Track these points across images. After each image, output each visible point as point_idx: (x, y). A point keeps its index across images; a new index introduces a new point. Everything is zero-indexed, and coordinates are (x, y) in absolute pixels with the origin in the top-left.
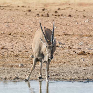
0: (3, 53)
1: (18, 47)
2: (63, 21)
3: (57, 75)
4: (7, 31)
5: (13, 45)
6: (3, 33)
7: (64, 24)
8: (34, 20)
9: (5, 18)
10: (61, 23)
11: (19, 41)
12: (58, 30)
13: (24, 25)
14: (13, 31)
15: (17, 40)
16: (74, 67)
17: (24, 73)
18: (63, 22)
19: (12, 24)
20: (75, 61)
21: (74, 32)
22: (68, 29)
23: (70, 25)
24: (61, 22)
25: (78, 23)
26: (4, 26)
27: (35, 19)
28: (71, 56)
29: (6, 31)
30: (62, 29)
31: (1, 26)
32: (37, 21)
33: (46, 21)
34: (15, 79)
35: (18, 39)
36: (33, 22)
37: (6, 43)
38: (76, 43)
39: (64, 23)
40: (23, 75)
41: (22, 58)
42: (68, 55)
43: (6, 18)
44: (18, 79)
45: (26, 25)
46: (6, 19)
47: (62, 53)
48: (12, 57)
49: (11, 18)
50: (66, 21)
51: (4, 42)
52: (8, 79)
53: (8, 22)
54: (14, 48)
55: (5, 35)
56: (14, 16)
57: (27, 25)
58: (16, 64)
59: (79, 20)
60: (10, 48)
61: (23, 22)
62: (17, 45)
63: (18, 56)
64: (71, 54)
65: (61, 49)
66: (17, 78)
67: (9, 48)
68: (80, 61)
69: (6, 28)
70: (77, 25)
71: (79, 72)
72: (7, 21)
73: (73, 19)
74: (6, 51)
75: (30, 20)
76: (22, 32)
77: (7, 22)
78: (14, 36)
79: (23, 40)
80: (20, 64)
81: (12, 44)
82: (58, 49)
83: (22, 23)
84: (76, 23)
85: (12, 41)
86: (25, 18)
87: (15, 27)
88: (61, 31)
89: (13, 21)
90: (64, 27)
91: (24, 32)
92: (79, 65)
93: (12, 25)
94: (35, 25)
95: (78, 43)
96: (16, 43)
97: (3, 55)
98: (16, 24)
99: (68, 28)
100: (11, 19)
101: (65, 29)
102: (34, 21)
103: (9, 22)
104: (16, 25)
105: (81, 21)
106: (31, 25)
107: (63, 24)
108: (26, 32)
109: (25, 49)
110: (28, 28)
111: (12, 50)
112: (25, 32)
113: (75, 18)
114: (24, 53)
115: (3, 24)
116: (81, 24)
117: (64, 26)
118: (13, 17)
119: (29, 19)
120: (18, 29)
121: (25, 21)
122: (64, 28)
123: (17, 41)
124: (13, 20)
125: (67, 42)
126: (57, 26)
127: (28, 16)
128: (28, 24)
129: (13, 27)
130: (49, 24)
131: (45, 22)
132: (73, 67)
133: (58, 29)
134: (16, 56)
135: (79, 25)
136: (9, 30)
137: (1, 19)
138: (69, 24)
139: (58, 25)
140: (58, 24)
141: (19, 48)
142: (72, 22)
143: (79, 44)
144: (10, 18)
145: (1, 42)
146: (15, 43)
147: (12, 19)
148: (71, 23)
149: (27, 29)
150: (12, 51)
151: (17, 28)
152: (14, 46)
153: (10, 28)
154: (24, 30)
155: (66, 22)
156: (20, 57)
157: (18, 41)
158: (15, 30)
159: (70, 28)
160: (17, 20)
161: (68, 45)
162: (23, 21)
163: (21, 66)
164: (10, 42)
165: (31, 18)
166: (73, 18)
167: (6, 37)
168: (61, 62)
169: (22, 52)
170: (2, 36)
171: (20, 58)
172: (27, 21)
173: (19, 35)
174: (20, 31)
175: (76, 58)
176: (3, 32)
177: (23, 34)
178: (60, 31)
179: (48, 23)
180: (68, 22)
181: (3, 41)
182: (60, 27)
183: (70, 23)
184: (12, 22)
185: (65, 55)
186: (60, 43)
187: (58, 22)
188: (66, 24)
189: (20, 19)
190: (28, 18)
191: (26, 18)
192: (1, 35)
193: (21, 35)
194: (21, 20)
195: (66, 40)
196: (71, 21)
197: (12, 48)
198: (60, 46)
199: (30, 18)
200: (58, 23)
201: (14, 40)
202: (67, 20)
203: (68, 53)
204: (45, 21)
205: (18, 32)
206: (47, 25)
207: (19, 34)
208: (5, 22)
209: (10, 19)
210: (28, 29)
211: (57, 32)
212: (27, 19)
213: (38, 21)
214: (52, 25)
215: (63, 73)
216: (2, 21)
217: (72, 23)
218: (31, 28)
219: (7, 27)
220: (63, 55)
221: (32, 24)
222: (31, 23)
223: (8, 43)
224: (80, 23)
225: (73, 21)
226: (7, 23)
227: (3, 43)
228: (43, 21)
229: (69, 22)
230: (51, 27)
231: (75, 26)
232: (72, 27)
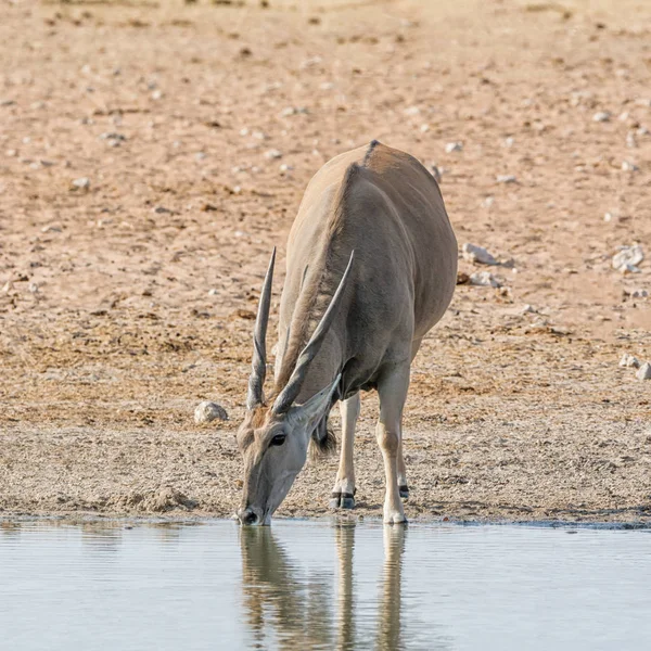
0: (85, 324)
1: (190, 287)
2: (503, 101)
3: (461, 480)
4: (113, 172)
5: (154, 271)
6: (86, 188)
7: (510, 123)
8: (303, 97)
9: (98, 78)
10: (489, 119)
11: (195, 244)
12: (469, 163)
13: (230, 132)
14: (153, 172)
15: (184, 232)
16: (583, 424)
17: (234, 463)
18: (503, 108)
19: (146, 124)
20: (584, 384)
21: (577, 176)
22: (539, 161)
23: (553, 128)
24: (492, 111)
25: (609, 113)
26: (89, 139)
27: (306, 86)
28: (559, 348)
29: (106, 176)
30: (492, 160)
31: (69, 141)
32: (318, 105)
33: (387, 104)
34: (167, 507)
35: (192, 228)
36: (289, 111)
37: (101, 260)
38: (593, 256)
39: (509, 117)
40: (226, 478)
41: (216, 358)
42: (536, 337)
43: (107, 82)
44: (192, 505)
45: (244, 131)
46: (104, 89)
47: (496, 324)
48: (145, 353)
49: (142, 80)
50: (526, 103)
51: (91, 251)
52: (118, 508)
53: (121, 112)
54: (161, 294)
55: (98, 199)
56: (159, 70)
57: (250, 133)
58: (178, 402)
59: (618, 94)
60: (133, 293)
61: (225, 110)
62: (180, 272)
63: (188, 347)
64: (560, 334)
65: (489, 296)
66: (181, 500)
67: (127, 289)
68: (624, 379)
69: (107, 150)
70: (599, 132)
71: (618, 461)
72: (108, 105)
73: (575, 90)
74: (103, 313)
75: (271, 93)
76: (216, 180)
77: (111, 113)
78: (157, 206)
79: (223, 234)
80: (204, 404)
81: (146, 266)
82: (466, 298)
83: (219, 114)
84: (598, 116)
85: (149, 245)
86: (235, 83)
87: (168, 146)
88: (492, 170)
89: (151, 100)
90: (510, 140)
91: (227, 183)
92: (615, 411)
93: (148, 132)
94: (309, 131)
95: (606, 253)
96: (176, 259)
97: (79, 340)
98: (177, 124)
99: (542, 149)
100: (142, 92)
101: (514, 161)
102: (300, 105)
103: (124, 108)
104: (172, 133)
105: (627, 101)
106: (281, 127)
107: (500, 123)
108: (243, 176)
109: (240, 297)
110: (257, 150)
111: (146, 306)
112: (238, 183)
113: (585, 77)
114: (231, 326)
115: (85, 122)
116: (630, 122)
117: (508, 135)
118: (153, 78)
119: (263, 88)
120: (189, 159)
121: (236, 102)
122: (513, 151)
123: (178, 244)
124: (156, 95)
125: (532, 246)
126: (462, 136)
127: (257, 69)
128: (258, 123)
129: (154, 146)
130: (402, 120)
131: (379, 108)
132: (577, 425)
133: (467, 157)
134: (177, 349)
135: (617, 132)
136: (122, 167)
137: (73, 86)
138: (547, 123)
139: (470, 132)
140: (472, 125)
141: (194, 294)
142: (564, 106)
143: (616, 264)
144: (132, 82)
145: (72, 252)
146: (169, 255)
147: (144, 87)
148: (562, 112)
149: (248, 161)
150: (144, 312)
151: (184, 154)
152: (160, 279)
153: (134, 150)
154: (227, 165)
155: (527, 108)
156: (206, 352)
157: (189, 243)
158: (166, 168)
159: (554, 149)
160: (183, 98)
161: (540, 266)
162: (227, 101)
163: (211, 418)
164: (134, 248)
165: (277, 84)
166: (573, 80)
167: (106, 217)
168: (486, 391)
169: (214, 322)
170: (76, 205)
171: (204, 364)
172: (249, 105)
173: (196, 203)
174: (204, 173)
175: (593, 361)
176: (81, 181)
177: (221, 190)
178: (486, 170)
179: (395, 120)
180: (537, 108)
181: (86, 247)
182: (483, 144)
183: (554, 113)
184: (147, 111)
185: (518, 339)
186: (483, 253)
187: (466, 112)
188: (528, 124)
189: (201, 89)
190: (255, 80)
191: (246, 82)
192: (72, 200)
193: (206, 200)
194: (212, 99)
195: (527, 234)
196: (560, 101)
197: (147, 294)
198: (485, 274)
199: (269, 80)
200: (471, 118)
201: (158, 234)
202: (531, 94)
203: (537, 324)
204: (379, 99)
205: (191, 178)
206: (394, 133)
207: (193, 191)
208: (99, 113)
209: (130, 88)
210: (255, 158)
211: (463, 176)
212: (250, 87)
213: (325, 103)
214: (424, 127)
215: (503, 464)
216: (74, 102)
217: (564, 117)
218: (276, 153)
219: (112, 142)
220: (502, 338)
221: (288, 124)
222: (278, 117)
223: (119, 258)
224: (624, 116)
225: (574, 102)
226: (110, 119)
227: (85, 255)
228: (365, 102)
229: (544, 111)
230: (418, 141)
231: (586, 137)
232: (568, 140)
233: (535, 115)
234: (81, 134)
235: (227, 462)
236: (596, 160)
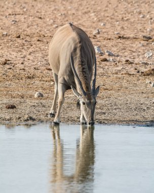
0: (6, 71)
1: (34, 62)
2: (116, 12)
3: (104, 113)
4: (13, 30)
5: (24, 57)
6: (6, 35)
7: (118, 18)
8: (63, 11)
9: (10, 5)
10: (113, 17)
11: (35, 50)
12: (107, 28)
13: (44, 20)
14: (24, 31)
15: (32, 47)
16: (137, 98)
17: (45, 109)
18: (116, 14)
19: (22, 18)
20: (137, 88)
21: (135, 32)
22: (126, 28)
23: (129, 19)
24: (113, 15)
25: (144, 15)
26: (7, 22)
27: (65, 8)
28: (130, 78)
29: (12, 31)
30: (113, 28)
31: (2, 22)
32: (67, 13)
33: (86, 13)
34: (27, 120)
35: (34, 46)
36: (60, 14)
37: (10, 54)
38: (140, 54)
39: (118, 16)
40: (43, 113)
41: (40, 81)
42: (124, 75)
43: (12, 6)
44: (34, 120)
45: (48, 20)
46: (11, 8)
47: (114, 72)
48: (22, 79)
49: (21, 6)
50: (122, 12)
51: (8, 52)
52: (14, 120)
53: (16, 15)
54: (26, 63)
55: (10, 38)
56: (26, 3)
57: (50, 20)
58: (30, 92)
59: (146, 10)
60: (18, 63)
61: (43, 14)
62: (31, 58)
63: (33, 78)
64: (131, 75)
65: (112, 64)
66: (31, 118)
67: (17, 62)
68: (147, 87)
69: (12, 25)
70: (141, 20)
71: (145, 108)
72: (12, 13)
73: (135, 9)
74: (11, 68)
75: (55, 9)
76: (41, 33)
77: (13, 15)
78: (25, 40)
79: (42, 48)
80: (37, 93)
81: (22, 56)
82: (106, 65)
83: (41, 15)
84: (141, 16)
85: (23, 50)
86: (46, 7)
87: (28, 24)
88: (113, 30)
89: (23, 11)
90: (118, 23)
91: (44, 34)
92: (144, 95)
93: (23, 20)
94: (65, 20)
95: (143, 53)
96: (30, 54)
97: (4, 75)
98: (30, 18)
99: (126, 25)
100: (21, 9)
101: (119, 28)
102: (63, 13)
103: (17, 13)
104: (29, 20)
105: (149, 12)
106: (58, 19)
107: (116, 18)
108: (48, 32)
109: (47, 64)
110: (51, 25)
111: (22, 66)
112: (46, 34)
113: (138, 5)
114: (44, 72)
115: (6, 17)
116: (150, 18)
117: (117, 21)
118: (24, 5)
119: (53, 8)
120: (34, 27)
121: (46, 12)
122: (119, 25)
123: (31, 50)
124: (25, 10)
125: (123, 51)
126: (105, 21)
127: (52, 3)
128: (51, 18)
129: (24, 24)
130: (90, 17)
131: (84, 14)
132: (135, 99)
133: (107, 27)
134: (30, 78)
135: (146, 20)
136: (16, 29)
137: (3, 7)
138: (128, 18)
139: (107, 20)
140: (108, 18)
141: (35, 63)
142: (132, 13)
143: (145, 56)
144: (19, 6)
145: (3, 52)
146: (28, 53)
147: (22, 7)
148: (132, 15)
149: (49, 28)
150: (22, 68)
151: (32, 26)
152: (26, 59)
153: (19, 25)
154: (44, 29)
155: (123, 14)
156: (38, 79)
157: (33, 50)
158: (28, 29)
159: (129, 25)
160: (32, 11)
161: (125, 56)
162: (44, 12)
163: (39, 97)
164: (19, 51)
165: (57, 7)
166: (135, 6)
167: (12, 43)
168: (111, 90)
169: (40, 71)
170: (4, 39)
171: (37, 82)
172: (49, 13)
173: (35, 39)
174: (37, 31)
175: (139, 82)
176: (5, 33)
177: (42, 36)
178: (111, 31)
179: (88, 17)
180: (125, 14)
181: (6, 50)
182: (111, 23)
183: (130, 15)
184: (22, 14)
185: (120, 76)
186: (111, 53)
187: (107, 15)
188: (123, 18)
189: (37, 8)
190: (51, 6)
191: (49, 6)
192: (3, 38)
193: (38, 38)
194: (40, 11)
195: (122, 48)
196: (131, 12)
197: (22, 63)
198: (111, 58)
199: (55, 6)
200: (108, 17)
201: (25, 47)
202: (124, 10)
203: (124, 72)
204: (84, 11)
205: (34, 32)
206: (88, 20)
207: (34, 36)
208: (10, 15)
209: (18, 8)
210: (51, 27)
211: (105, 32)
212: (50, 8)
213: (69, 12)
214: (95, 19)
215: (115, 109)
216: (3, 11)
217: (132, 16)
218: (56, 26)
219: (13, 22)
220: (115, 76)
221: (60, 18)
222: (57, 16)
223: (15, 54)
224: (148, 16)
225: (135, 12)
226: (13, 16)
227: (6, 53)
228: (80, 12)
229: (127, 15)
230: (94, 23)
231: (138, 22)
232: (133, 23)
233: (124, 16)
234: (5, 20)
235: (43, 108)
236: (141, 28)
